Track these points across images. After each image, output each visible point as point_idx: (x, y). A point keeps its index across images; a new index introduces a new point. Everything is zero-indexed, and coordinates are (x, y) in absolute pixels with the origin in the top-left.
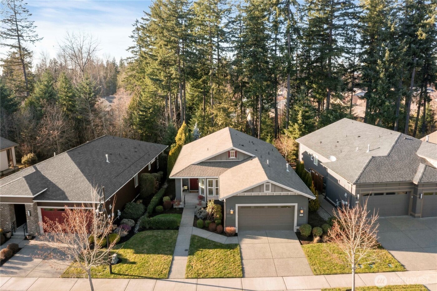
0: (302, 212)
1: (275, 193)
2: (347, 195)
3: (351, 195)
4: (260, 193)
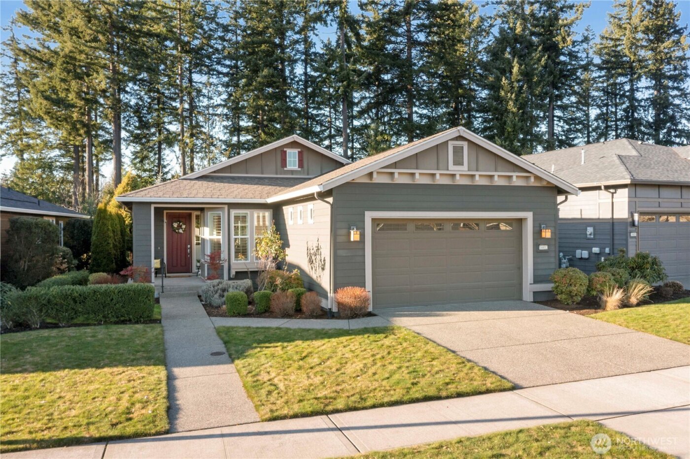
0: (547, 234)
1: (477, 173)
2: (594, 230)
3: (611, 222)
4: (438, 172)
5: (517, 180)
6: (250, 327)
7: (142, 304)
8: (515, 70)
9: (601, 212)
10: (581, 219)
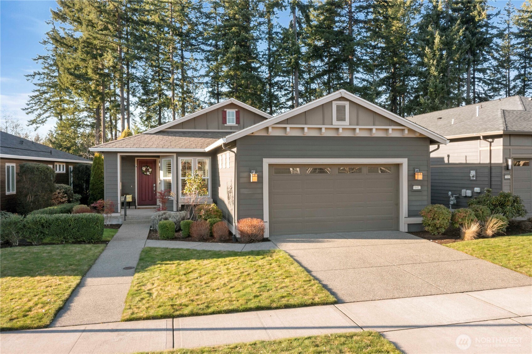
0: (419, 177)
1: (357, 127)
2: (476, 173)
3: (489, 166)
4: (323, 127)
5: (393, 132)
6: (167, 248)
7: (92, 229)
8: (437, 40)
9: (481, 158)
10: (466, 164)
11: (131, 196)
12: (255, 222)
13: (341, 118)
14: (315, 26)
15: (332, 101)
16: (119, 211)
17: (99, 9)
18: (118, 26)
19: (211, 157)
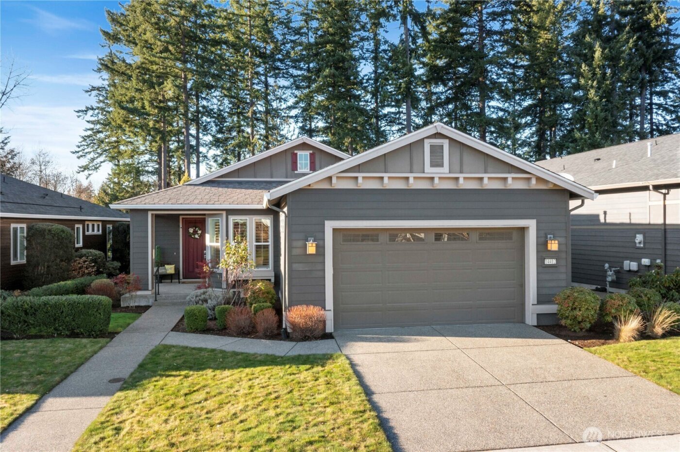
0: (553, 246)
1: (461, 176)
2: (644, 237)
3: (663, 228)
4: (411, 176)
5: (513, 183)
8: (598, 54)
9: (651, 216)
10: (630, 224)
11: (173, 266)
12: (313, 311)
13: (437, 163)
14: (435, 41)
15: (423, 139)
16: (150, 288)
17: (156, 27)
18: (182, 47)
19: (272, 216)
